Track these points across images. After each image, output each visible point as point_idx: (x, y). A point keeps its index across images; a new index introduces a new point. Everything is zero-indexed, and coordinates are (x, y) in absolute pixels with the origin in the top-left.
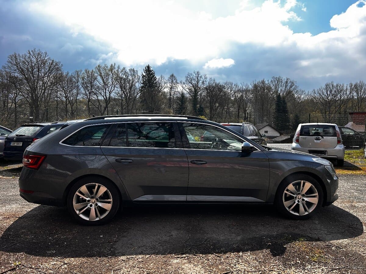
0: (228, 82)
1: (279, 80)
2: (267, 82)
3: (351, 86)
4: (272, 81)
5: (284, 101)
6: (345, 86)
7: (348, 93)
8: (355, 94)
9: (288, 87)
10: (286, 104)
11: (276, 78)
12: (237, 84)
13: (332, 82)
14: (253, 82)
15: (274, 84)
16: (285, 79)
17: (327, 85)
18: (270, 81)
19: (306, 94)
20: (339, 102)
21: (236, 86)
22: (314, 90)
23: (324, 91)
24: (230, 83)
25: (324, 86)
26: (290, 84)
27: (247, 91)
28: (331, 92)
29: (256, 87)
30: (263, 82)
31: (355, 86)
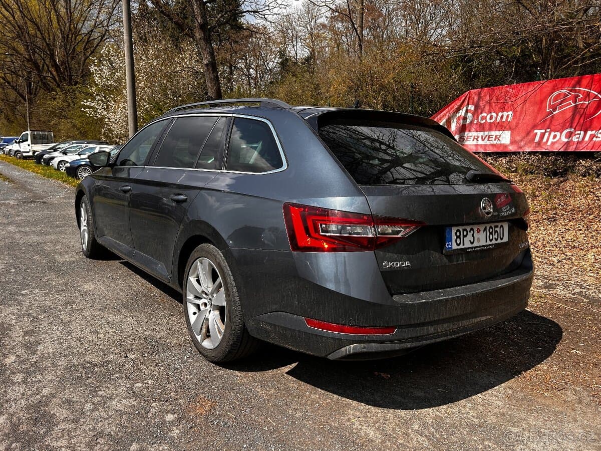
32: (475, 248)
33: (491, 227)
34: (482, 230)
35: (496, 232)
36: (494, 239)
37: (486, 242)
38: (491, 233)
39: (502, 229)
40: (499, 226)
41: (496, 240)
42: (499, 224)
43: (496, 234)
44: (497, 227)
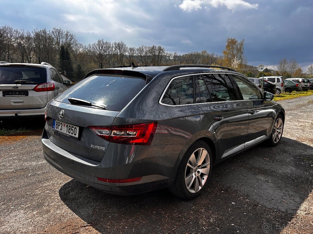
0: (7, 26)
1: (59, 32)
2: (48, 33)
3: (116, 45)
4: (53, 32)
5: (67, 52)
6: (111, 44)
7: (114, 49)
8: (119, 51)
9: (69, 40)
10: (69, 54)
11: (57, 29)
12: (17, 30)
13: (102, 40)
14: (35, 30)
15: (55, 35)
16: (66, 32)
17: (99, 42)
18: (51, 32)
19: (84, 47)
20: (108, 56)
21: (17, 32)
22: (89, 44)
23: (97, 46)
24: (10, 27)
25: (97, 42)
26: (69, 37)
27: (29, 38)
28: (102, 48)
29: (37, 35)
30: (44, 32)
31: (118, 44)
32: (61, 132)
33: (70, 126)
34: (66, 126)
35: (72, 130)
36: (71, 133)
37: (67, 132)
38: (69, 129)
39: (75, 129)
40: (74, 128)
41: (72, 134)
42: (74, 127)
43: (72, 131)
44: (73, 127)
